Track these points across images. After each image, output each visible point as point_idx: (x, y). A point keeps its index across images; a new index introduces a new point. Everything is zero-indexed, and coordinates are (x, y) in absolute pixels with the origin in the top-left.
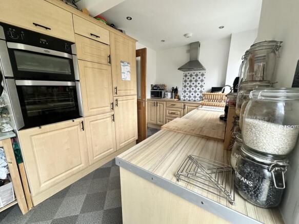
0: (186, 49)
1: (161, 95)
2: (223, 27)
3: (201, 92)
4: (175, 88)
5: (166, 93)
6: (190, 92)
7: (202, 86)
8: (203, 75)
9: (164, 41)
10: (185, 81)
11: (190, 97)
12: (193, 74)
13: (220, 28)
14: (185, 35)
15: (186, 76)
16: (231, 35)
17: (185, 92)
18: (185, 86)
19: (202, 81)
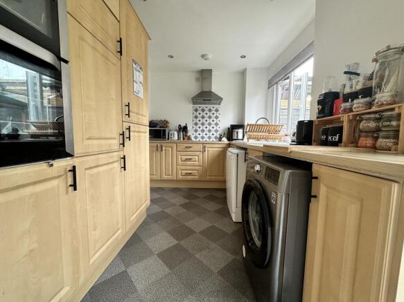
0: (194, 76)
1: (164, 134)
2: (245, 57)
3: (216, 131)
4: (183, 125)
5: (170, 132)
6: (203, 131)
7: (217, 124)
8: (217, 110)
9: (172, 57)
10: (196, 117)
11: (203, 138)
12: (205, 109)
13: (241, 57)
14: (203, 56)
15: (196, 110)
16: (246, 69)
17: (196, 131)
18: (196, 124)
19: (217, 117)
